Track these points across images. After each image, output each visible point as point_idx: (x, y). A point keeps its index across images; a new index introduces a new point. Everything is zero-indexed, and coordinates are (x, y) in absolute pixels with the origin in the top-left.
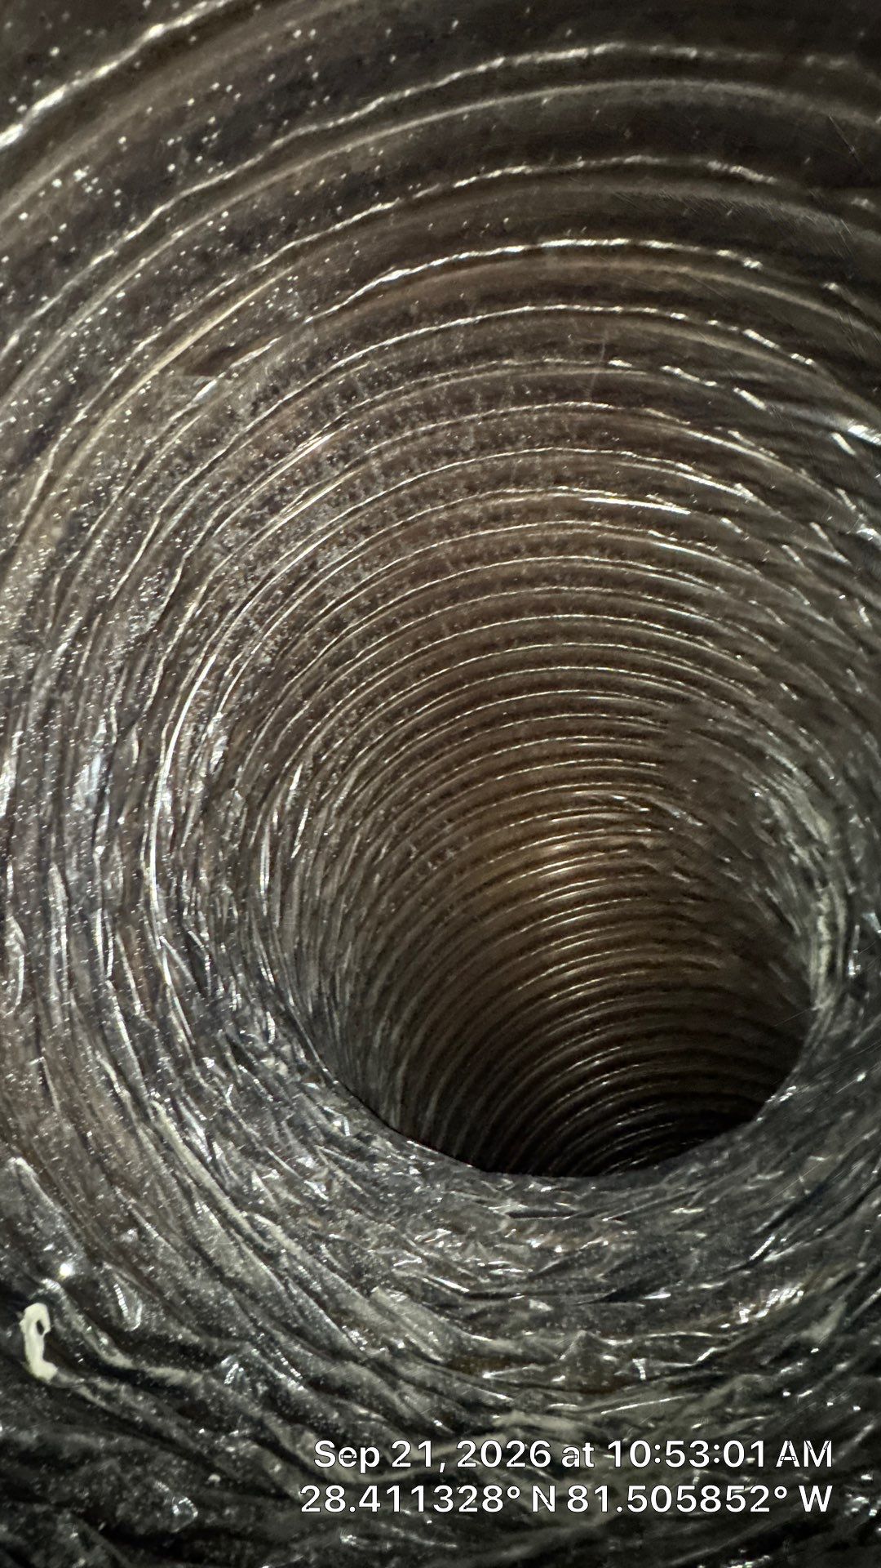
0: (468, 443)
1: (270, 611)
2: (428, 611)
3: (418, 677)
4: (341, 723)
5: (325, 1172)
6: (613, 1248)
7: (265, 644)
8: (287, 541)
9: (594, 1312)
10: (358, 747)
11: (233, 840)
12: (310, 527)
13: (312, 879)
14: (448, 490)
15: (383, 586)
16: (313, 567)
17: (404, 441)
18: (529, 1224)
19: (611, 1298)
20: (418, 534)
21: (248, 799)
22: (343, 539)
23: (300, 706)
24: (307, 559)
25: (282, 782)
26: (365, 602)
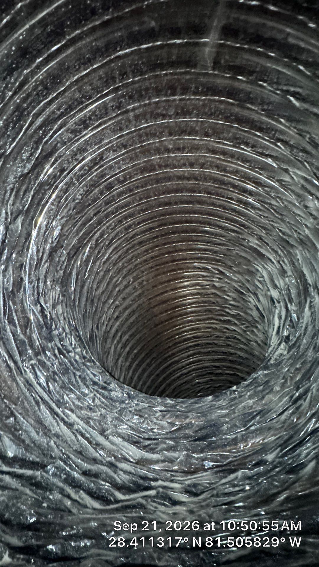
0: (172, 112)
1: (82, 176)
2: (146, 186)
3: (139, 213)
4: (108, 228)
5: (92, 395)
6: (197, 423)
7: (79, 190)
8: (91, 144)
9: (190, 445)
10: (113, 239)
11: (61, 269)
12: (101, 140)
13: (92, 288)
14: (161, 133)
15: (129, 173)
16: (102, 159)
17: (145, 105)
18: (167, 415)
19: (196, 440)
20: (146, 151)
21: (68, 254)
22: (115, 148)
23: (92, 219)
24: (99, 154)
25: (82, 249)
26: (121, 179)
